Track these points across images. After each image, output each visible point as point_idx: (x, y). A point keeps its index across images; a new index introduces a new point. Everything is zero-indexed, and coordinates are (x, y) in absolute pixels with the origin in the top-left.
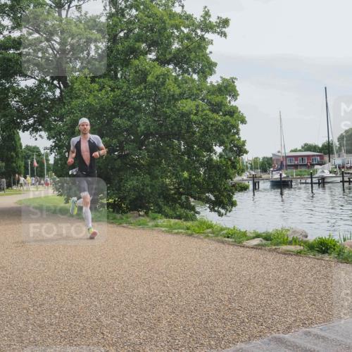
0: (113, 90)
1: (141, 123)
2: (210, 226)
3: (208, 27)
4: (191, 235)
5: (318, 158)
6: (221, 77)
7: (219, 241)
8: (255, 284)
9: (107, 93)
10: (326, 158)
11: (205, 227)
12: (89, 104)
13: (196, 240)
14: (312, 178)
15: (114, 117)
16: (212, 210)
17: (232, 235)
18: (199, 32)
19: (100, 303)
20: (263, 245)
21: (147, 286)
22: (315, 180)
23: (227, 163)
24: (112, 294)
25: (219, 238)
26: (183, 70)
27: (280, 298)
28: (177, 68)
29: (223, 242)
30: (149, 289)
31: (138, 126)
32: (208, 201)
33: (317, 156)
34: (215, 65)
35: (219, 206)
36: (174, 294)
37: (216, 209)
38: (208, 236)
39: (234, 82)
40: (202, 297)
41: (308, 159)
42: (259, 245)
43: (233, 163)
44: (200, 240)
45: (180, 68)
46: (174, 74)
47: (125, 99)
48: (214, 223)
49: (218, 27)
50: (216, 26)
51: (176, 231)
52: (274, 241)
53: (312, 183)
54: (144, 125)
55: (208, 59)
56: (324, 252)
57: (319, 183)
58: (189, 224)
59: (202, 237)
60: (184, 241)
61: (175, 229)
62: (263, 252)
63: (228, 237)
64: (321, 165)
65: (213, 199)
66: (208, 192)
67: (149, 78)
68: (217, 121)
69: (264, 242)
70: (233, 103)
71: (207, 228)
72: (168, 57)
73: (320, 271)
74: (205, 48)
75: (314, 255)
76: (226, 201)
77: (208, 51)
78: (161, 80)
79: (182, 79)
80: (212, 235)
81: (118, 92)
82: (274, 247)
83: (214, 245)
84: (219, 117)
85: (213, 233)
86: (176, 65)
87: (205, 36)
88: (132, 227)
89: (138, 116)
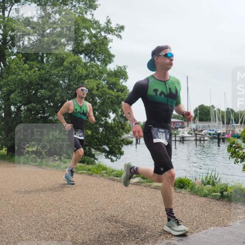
0: (39, 70)
1: (58, 94)
2: (105, 169)
3: (109, 30)
4: (91, 175)
5: (181, 124)
6: (117, 66)
7: (111, 179)
8: (134, 209)
9: (35, 72)
10: (186, 124)
11: (101, 169)
12: (21, 79)
13: (94, 178)
14: (175, 137)
15: (39, 89)
16: (107, 157)
17: (120, 175)
18: (103, 33)
19: (22, 224)
20: (141, 183)
21: (57, 211)
22: (178, 139)
23: (118, 125)
24: (31, 217)
25: (111, 177)
26: (91, 59)
27: (151, 219)
28: (87, 57)
29: (113, 180)
30: (59, 213)
31: (56, 96)
32: (104, 151)
33: (180, 122)
34: (114, 56)
35: (112, 155)
36: (77, 217)
37: (109, 156)
38: (103, 176)
39: (126, 69)
40: (97, 219)
41: (174, 124)
42: (138, 182)
43: (122, 125)
44: (97, 178)
45: (89, 57)
46: (84, 61)
47: (47, 77)
48: (108, 166)
49: (117, 31)
50: (115, 30)
51: (81, 172)
52: (149, 180)
53: (175, 141)
54: (59, 95)
55: (108, 52)
56: (181, 187)
57: (180, 141)
58: (90, 167)
59: (99, 176)
60: (86, 178)
61: (80, 170)
62: (140, 187)
63: (117, 177)
64: (182, 128)
65: (108, 149)
66: (104, 145)
67: (65, 63)
68: (112, 95)
69: (142, 180)
70: (124, 84)
71: (103, 170)
72: (81, 49)
73: (178, 201)
74: (107, 45)
75: (175, 190)
76: (117, 151)
77: (109, 47)
78: (73, 65)
79: (90, 65)
80: (106, 175)
81: (43, 72)
82: (148, 184)
83: (107, 182)
84: (114, 93)
85: (107, 173)
86: (86, 55)
87: (107, 37)
88: (49, 168)
89: (57, 89)
